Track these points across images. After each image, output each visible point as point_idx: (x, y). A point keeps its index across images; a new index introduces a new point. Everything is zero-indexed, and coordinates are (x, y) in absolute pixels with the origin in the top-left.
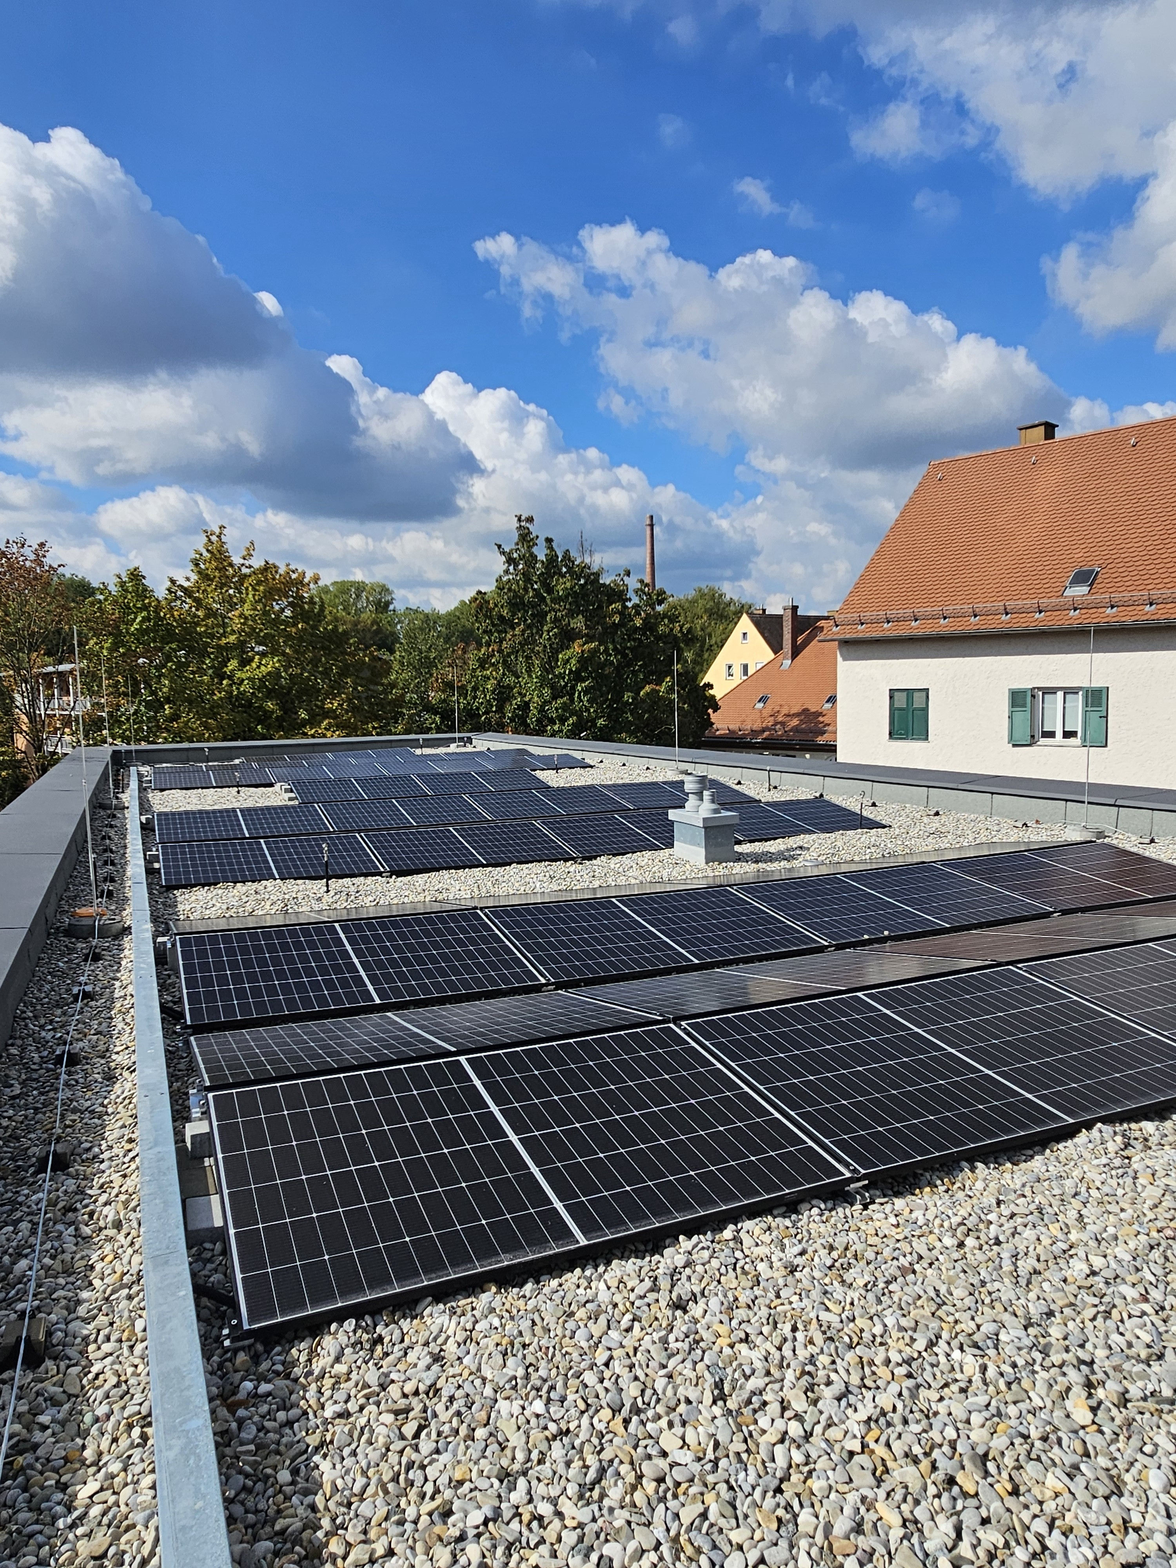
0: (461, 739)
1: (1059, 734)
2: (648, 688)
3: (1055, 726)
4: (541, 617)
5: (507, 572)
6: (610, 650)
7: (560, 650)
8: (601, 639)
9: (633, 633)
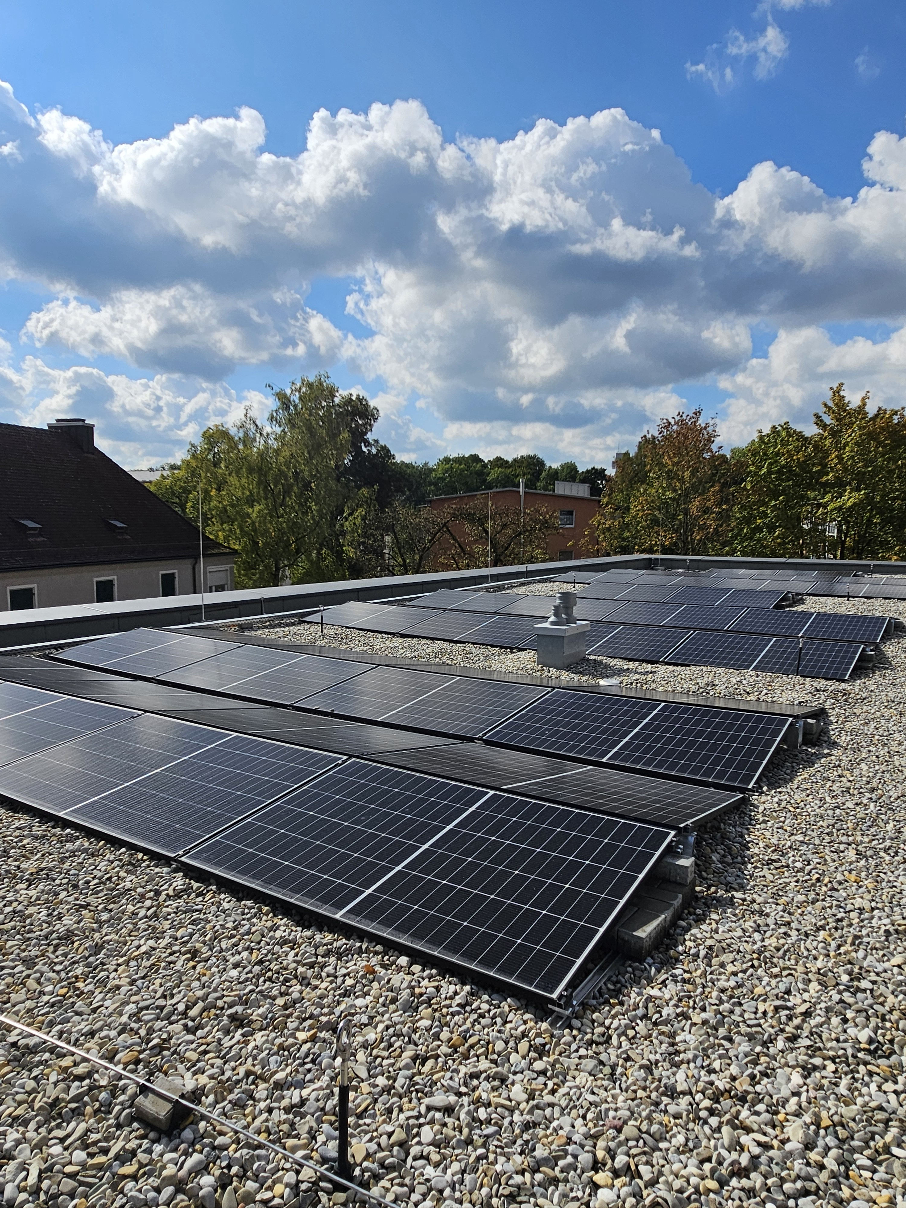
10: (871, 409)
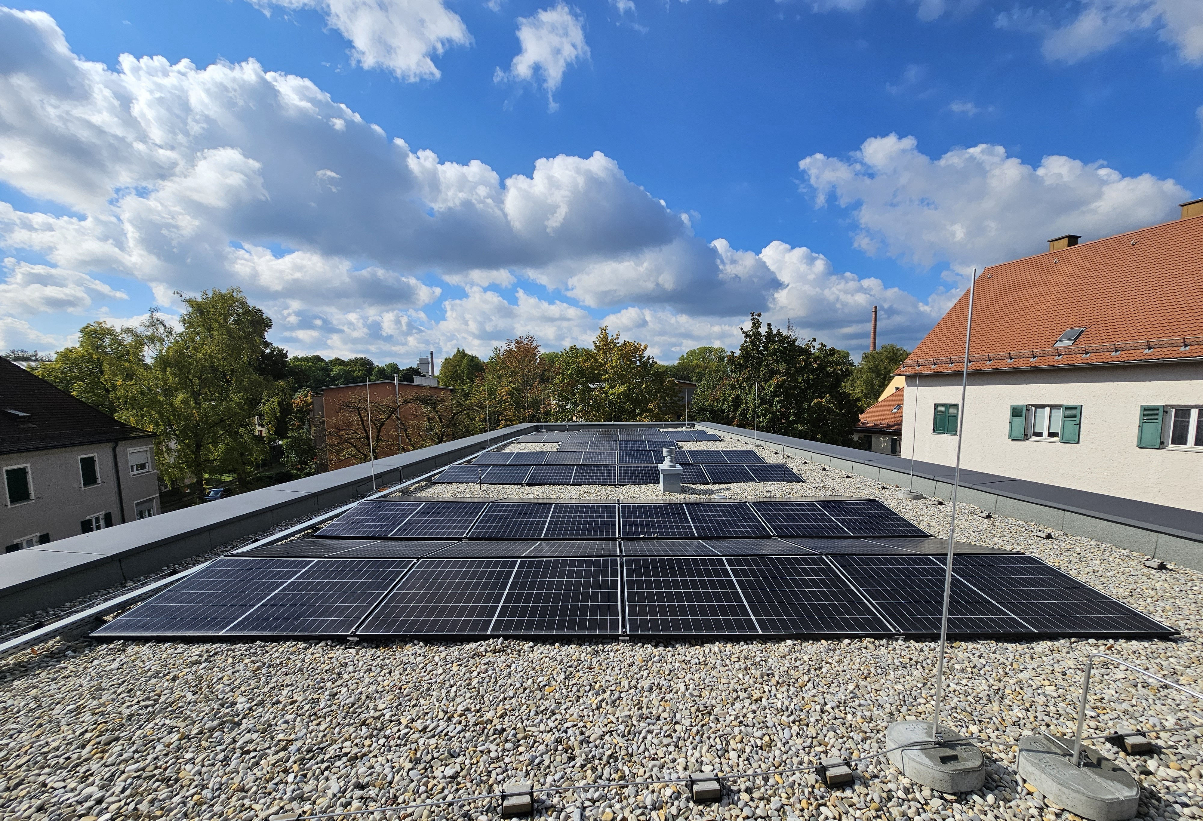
0: (688, 425)
1: (1045, 434)
2: (816, 401)
3: (1043, 428)
4: (760, 364)
5: (746, 341)
6: (800, 380)
7: (768, 381)
8: (794, 375)
9: (813, 371)
10: (621, 341)
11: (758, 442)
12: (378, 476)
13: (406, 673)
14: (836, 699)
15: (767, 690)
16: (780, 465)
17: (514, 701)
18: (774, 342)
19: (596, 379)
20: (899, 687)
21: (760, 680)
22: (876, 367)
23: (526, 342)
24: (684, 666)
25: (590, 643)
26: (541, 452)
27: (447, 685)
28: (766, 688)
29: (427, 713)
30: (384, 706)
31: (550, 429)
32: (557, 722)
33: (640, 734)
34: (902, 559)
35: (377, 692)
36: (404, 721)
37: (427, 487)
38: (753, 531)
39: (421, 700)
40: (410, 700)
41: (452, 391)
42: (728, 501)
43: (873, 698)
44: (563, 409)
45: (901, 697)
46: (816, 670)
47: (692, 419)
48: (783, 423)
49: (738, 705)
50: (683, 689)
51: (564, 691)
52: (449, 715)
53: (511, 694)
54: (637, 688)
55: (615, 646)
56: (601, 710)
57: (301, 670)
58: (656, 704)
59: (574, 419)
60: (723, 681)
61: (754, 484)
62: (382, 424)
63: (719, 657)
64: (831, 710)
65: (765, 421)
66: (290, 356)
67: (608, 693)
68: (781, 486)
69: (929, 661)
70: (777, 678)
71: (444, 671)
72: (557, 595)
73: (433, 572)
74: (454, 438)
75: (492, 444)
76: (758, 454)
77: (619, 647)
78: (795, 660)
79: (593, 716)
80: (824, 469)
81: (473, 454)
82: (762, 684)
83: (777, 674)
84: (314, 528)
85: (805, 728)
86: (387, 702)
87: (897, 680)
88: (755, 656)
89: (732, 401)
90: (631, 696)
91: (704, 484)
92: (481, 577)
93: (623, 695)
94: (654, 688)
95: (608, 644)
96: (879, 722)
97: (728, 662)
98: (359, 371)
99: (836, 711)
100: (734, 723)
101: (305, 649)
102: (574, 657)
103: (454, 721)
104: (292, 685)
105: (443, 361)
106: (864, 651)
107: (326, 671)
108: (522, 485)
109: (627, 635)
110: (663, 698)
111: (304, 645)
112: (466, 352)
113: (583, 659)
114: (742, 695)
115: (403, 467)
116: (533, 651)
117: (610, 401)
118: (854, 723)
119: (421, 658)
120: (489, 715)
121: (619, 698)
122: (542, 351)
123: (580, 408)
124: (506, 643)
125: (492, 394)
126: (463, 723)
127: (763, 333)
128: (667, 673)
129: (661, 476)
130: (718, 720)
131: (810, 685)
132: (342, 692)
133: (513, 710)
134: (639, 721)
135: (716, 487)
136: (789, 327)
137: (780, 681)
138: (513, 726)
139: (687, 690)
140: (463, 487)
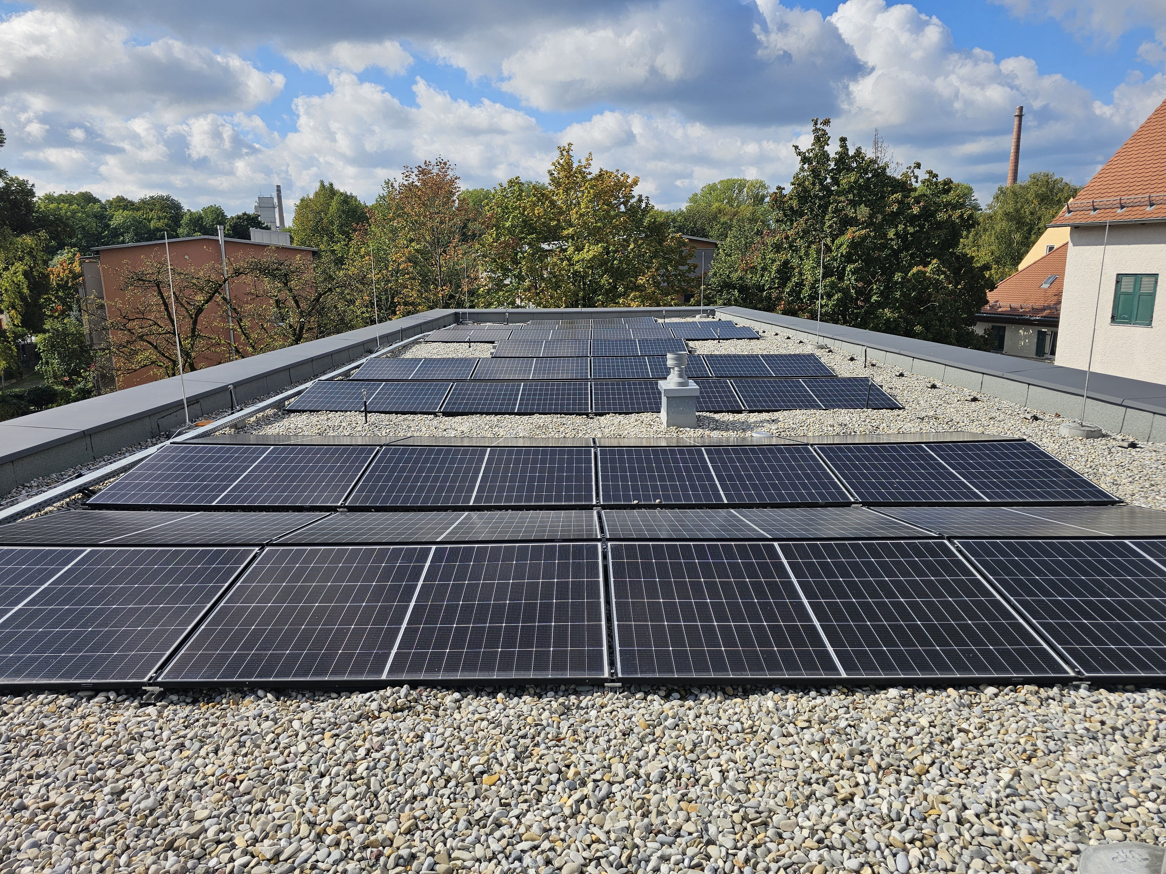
2: (915, 270)
5: (802, 169)
6: (891, 234)
7: (837, 236)
8: (881, 225)
9: (912, 220)
10: (594, 170)
11: (822, 341)
12: (193, 401)
13: (244, 751)
14: (982, 798)
15: (861, 782)
16: (861, 379)
17: (429, 801)
18: (850, 170)
19: (553, 235)
20: (1088, 776)
21: (848, 763)
22: (1017, 211)
23: (435, 171)
24: (718, 736)
25: (556, 693)
26: (466, 359)
27: (315, 772)
28: (861, 778)
29: (281, 826)
30: (206, 813)
31: (479, 318)
32: (504, 842)
33: (647, 861)
34: (1080, 545)
35: (194, 788)
36: (240, 842)
37: (277, 418)
38: (821, 495)
39: (270, 801)
40: (250, 802)
41: (314, 253)
42: (774, 441)
43: (1045, 795)
44: (499, 285)
45: (1094, 794)
46: (942, 743)
47: (710, 301)
48: (859, 308)
49: (813, 809)
50: (717, 777)
51: (515, 782)
52: (318, 829)
53: (424, 788)
54: (638, 777)
55: (598, 699)
56: (579, 817)
57: (62, 746)
58: (674, 806)
59: (518, 301)
60: (785, 763)
61: (818, 412)
62: (200, 310)
63: (776, 720)
64: (974, 819)
65: (831, 304)
66: (40, 193)
67: (590, 785)
68: (863, 416)
69: (1135, 727)
70: (877, 758)
71: (309, 748)
72: (499, 610)
73: (287, 570)
74: (322, 332)
75: (383, 344)
76: (822, 360)
77: (605, 701)
78: (907, 725)
79: (567, 828)
80: (934, 387)
81: (353, 361)
82: (852, 769)
83: (875, 750)
84: (86, 490)
85: (931, 851)
86: (210, 807)
87: (1083, 763)
88: (836, 718)
89: (778, 271)
90: (629, 791)
91: (733, 412)
92: (370, 578)
93: (615, 788)
94: (669, 776)
95: (587, 693)
96: (1059, 842)
97: (791, 728)
98: (159, 219)
99: (984, 820)
100: (810, 843)
101: (71, 707)
102: (529, 720)
103: (328, 840)
104: (46, 775)
105: (298, 202)
106: (1022, 707)
107: (106, 748)
108: (435, 414)
109: (619, 680)
110: (684, 795)
111: (69, 700)
112: (336, 187)
113: (544, 723)
114: (821, 790)
115: (236, 385)
116: (459, 708)
117: (575, 273)
118: (1015, 842)
119: (270, 723)
120: (388, 829)
121: (609, 795)
122: (463, 186)
123: (527, 283)
124: (414, 693)
125: (381, 261)
126: (343, 846)
127: (832, 155)
128: (689, 747)
129: (664, 400)
130: (780, 836)
131: (934, 771)
132: (134, 788)
133: (429, 819)
134: (644, 839)
135: (754, 417)
136: (876, 143)
137: (883, 764)
138: (430, 850)
139: (724, 779)
140: (336, 418)
